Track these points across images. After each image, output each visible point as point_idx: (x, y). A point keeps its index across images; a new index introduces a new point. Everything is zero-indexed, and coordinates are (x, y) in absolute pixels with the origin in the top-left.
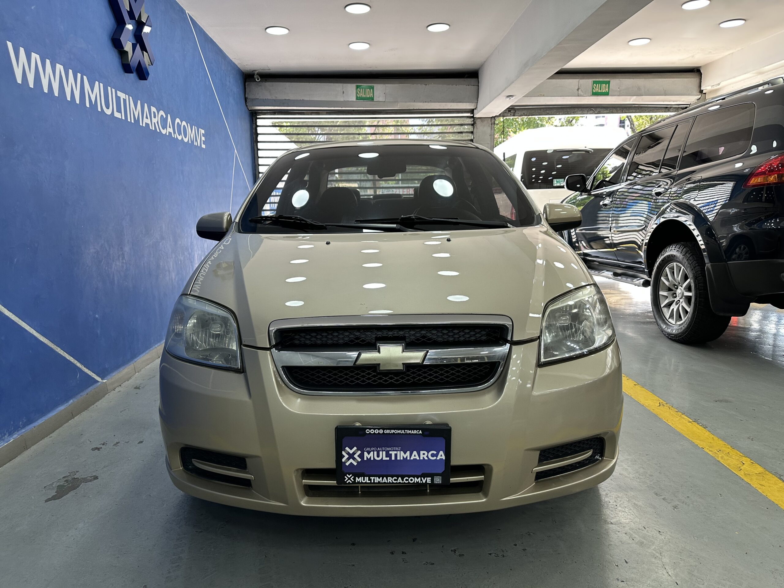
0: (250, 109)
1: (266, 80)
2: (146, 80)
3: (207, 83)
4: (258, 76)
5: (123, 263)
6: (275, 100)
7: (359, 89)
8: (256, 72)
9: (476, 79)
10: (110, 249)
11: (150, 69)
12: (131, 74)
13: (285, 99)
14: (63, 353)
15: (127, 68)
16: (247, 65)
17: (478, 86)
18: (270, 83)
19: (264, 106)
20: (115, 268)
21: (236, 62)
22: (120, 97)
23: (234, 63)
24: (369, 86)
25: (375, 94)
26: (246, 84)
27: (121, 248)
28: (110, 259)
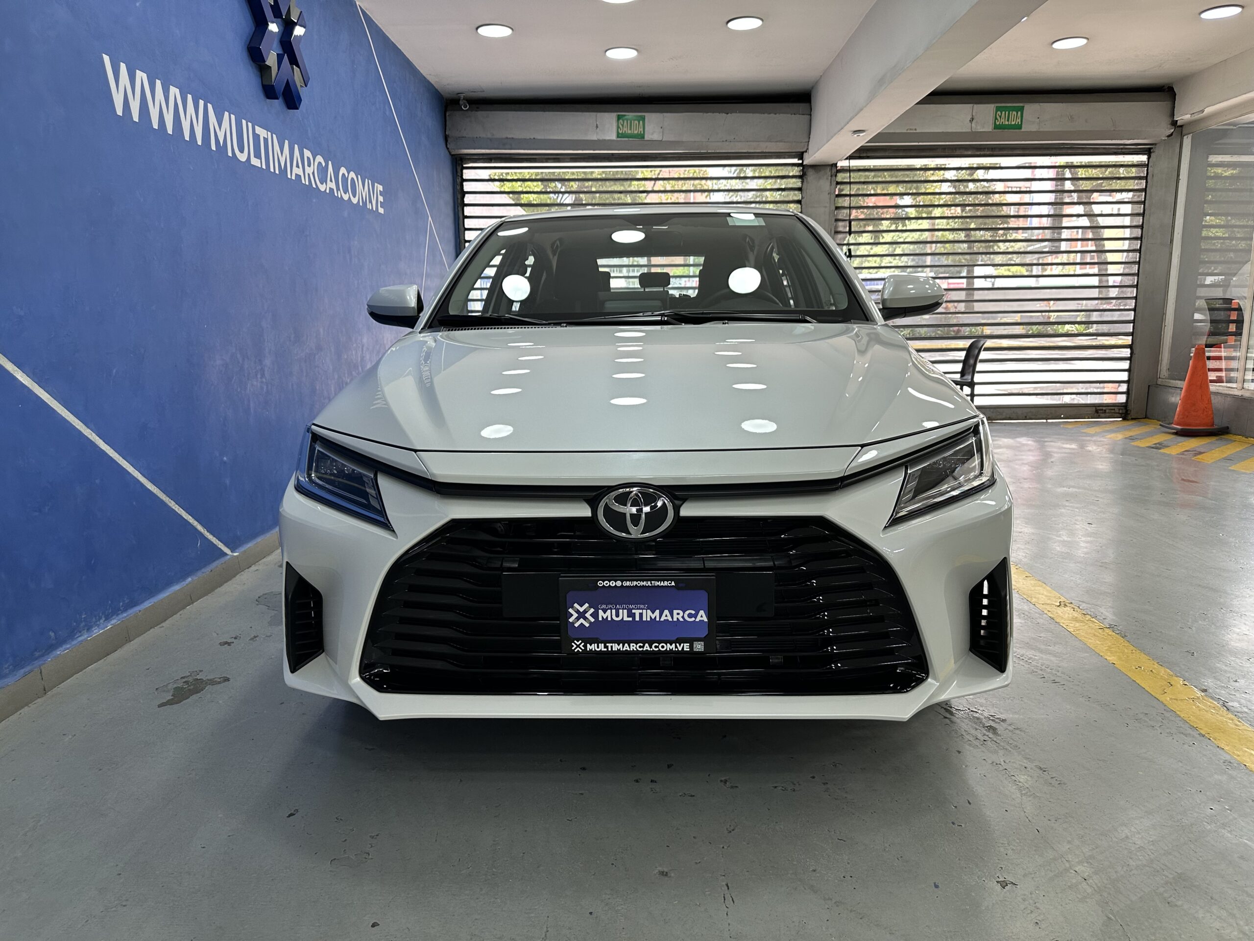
0: (453, 153)
1: (478, 108)
2: (297, 109)
3: (387, 113)
4: (465, 102)
5: (262, 382)
6: (491, 140)
7: (621, 121)
8: (462, 96)
9: (808, 104)
10: (243, 359)
11: (304, 92)
12: (276, 101)
13: (507, 138)
14: (178, 509)
15: (269, 92)
16: (448, 85)
17: (811, 115)
18: (483, 112)
19: (474, 149)
20: (252, 390)
21: (432, 79)
22: (259, 136)
23: (428, 82)
24: (637, 116)
25: (646, 130)
26: (447, 115)
27: (260, 360)
28: (245, 376)
